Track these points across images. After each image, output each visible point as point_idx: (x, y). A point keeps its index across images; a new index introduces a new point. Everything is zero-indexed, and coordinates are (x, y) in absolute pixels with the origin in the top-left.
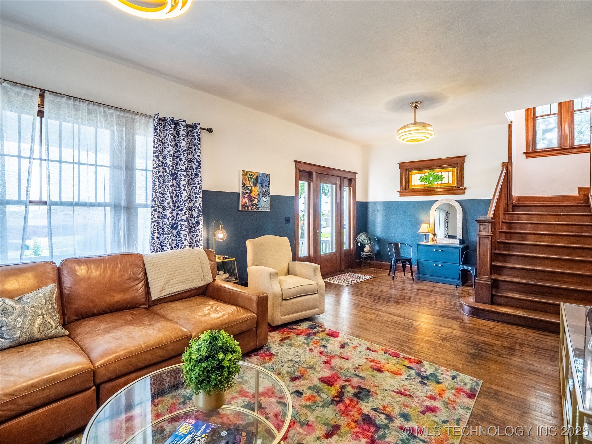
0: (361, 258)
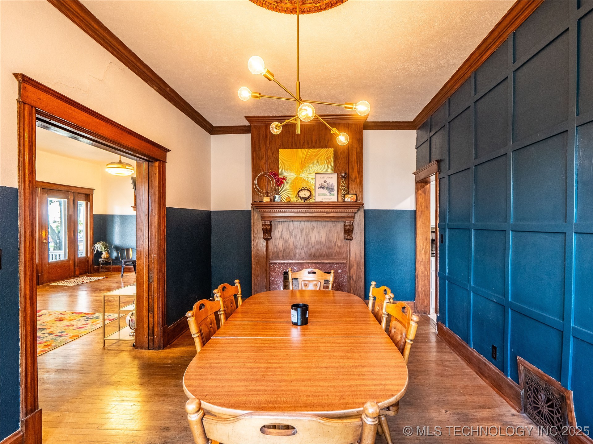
0: (98, 264)
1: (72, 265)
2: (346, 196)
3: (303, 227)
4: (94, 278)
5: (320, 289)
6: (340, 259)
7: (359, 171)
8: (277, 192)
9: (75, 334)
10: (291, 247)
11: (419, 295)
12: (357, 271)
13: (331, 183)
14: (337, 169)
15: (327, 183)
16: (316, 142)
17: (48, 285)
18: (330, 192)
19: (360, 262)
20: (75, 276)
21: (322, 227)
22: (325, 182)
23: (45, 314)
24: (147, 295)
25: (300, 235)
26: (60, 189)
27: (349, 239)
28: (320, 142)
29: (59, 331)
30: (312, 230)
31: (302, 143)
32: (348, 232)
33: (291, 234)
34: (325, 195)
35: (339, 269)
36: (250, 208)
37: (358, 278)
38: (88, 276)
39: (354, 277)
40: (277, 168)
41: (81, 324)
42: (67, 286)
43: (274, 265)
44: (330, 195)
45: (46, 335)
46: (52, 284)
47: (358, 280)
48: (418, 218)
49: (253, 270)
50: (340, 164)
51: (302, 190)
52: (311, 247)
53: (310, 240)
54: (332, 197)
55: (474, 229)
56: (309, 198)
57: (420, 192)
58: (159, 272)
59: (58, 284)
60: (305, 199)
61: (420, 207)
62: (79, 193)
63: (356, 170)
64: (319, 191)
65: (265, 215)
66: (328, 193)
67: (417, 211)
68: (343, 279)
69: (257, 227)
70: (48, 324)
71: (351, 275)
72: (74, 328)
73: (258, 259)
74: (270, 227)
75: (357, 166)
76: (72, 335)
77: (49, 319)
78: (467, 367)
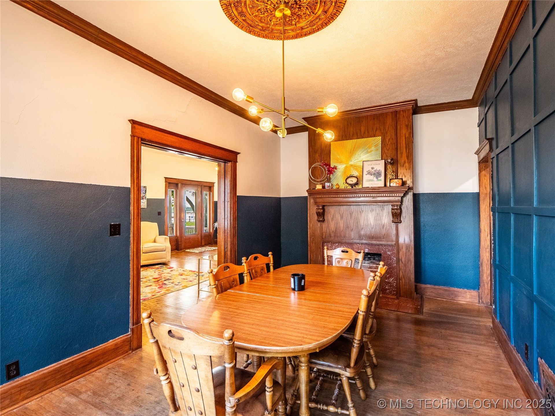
1: (200, 238)
2: (392, 181)
3: (352, 211)
4: (213, 248)
5: (351, 267)
6: (389, 241)
7: (409, 156)
8: (329, 180)
9: (185, 285)
10: (342, 229)
11: (484, 285)
12: (406, 254)
13: (378, 169)
14: (385, 155)
15: (375, 169)
16: (365, 133)
17: (184, 251)
18: (377, 178)
19: (410, 245)
20: (202, 246)
21: (371, 211)
22: (372, 168)
23: (174, 270)
24: (224, 260)
25: (350, 218)
26: (192, 184)
27: (396, 223)
28: (368, 132)
29: (178, 282)
30: (361, 214)
31: (351, 134)
32: (396, 216)
33: (342, 217)
34: (372, 181)
35: (388, 251)
36: (306, 194)
37: (407, 261)
38: (209, 246)
39: (403, 260)
40: (329, 159)
41: (191, 279)
42: (194, 252)
43: (327, 244)
44: (377, 181)
45: (170, 283)
46: (186, 251)
47: (408, 262)
48: (482, 201)
49: (309, 247)
50: (388, 150)
51: (350, 177)
52: (360, 229)
53: (359, 223)
54: (379, 182)
55: (512, 213)
56: (357, 184)
57: (483, 172)
58: (231, 244)
59: (190, 251)
60: (352, 185)
61: (484, 189)
62: (205, 186)
63: (405, 155)
64: (366, 177)
65: (318, 200)
66: (375, 179)
67: (481, 194)
68: (392, 261)
69: (312, 210)
70: (174, 276)
71: (400, 258)
72: (187, 281)
73: (313, 238)
74: (322, 211)
75: (406, 152)
76: (183, 285)
77: (175, 274)
78: (508, 366)
